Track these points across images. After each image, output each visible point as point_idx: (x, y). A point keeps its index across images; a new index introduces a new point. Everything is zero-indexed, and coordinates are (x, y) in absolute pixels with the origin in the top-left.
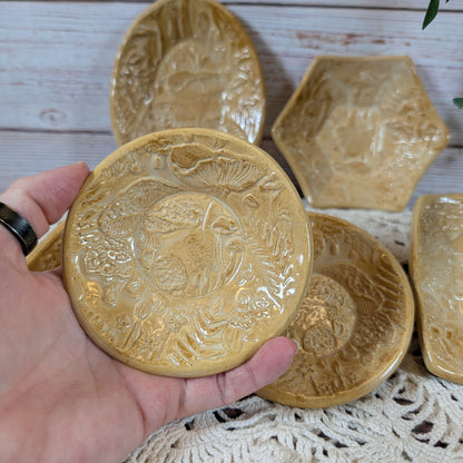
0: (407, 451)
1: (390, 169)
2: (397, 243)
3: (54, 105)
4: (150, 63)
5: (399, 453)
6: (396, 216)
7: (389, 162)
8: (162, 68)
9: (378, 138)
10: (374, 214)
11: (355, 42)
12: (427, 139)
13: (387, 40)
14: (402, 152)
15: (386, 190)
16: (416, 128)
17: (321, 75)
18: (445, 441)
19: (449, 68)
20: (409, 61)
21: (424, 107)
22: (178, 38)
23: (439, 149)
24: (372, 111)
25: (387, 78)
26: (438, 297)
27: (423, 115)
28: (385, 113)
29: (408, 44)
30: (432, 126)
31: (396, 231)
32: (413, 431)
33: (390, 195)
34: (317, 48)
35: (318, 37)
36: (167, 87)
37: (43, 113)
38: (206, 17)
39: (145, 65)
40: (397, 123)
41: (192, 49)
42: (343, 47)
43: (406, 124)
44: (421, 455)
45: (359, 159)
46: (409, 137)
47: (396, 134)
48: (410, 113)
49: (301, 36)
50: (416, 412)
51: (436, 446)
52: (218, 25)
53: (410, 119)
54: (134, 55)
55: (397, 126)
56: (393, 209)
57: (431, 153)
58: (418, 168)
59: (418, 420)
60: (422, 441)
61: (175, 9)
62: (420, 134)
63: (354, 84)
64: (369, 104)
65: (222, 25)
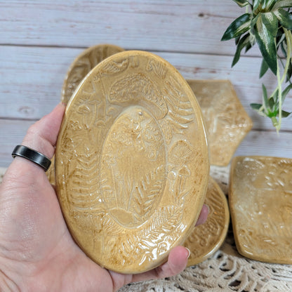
1: (220, 142)
2: (223, 183)
3: (28, 105)
6: (223, 169)
7: (220, 139)
9: (213, 125)
11: (200, 72)
12: (240, 126)
13: (217, 71)
14: (227, 133)
15: (218, 154)
16: (234, 119)
18: (247, 290)
20: (229, 83)
21: (238, 108)
23: (247, 132)
24: (210, 110)
25: (218, 92)
26: (245, 213)
27: (238, 113)
28: (218, 111)
29: (229, 74)
30: (243, 119)
31: (223, 177)
32: (230, 285)
33: (220, 157)
37: (21, 109)
42: (193, 75)
43: (228, 117)
46: (230, 124)
47: (224, 123)
48: (231, 112)
50: (232, 275)
53: (230, 114)
55: (224, 118)
56: (221, 164)
57: (243, 134)
58: (236, 141)
59: (233, 279)
60: (234, 290)
61: (99, 52)
62: (237, 123)
63: (200, 95)
64: (208, 106)
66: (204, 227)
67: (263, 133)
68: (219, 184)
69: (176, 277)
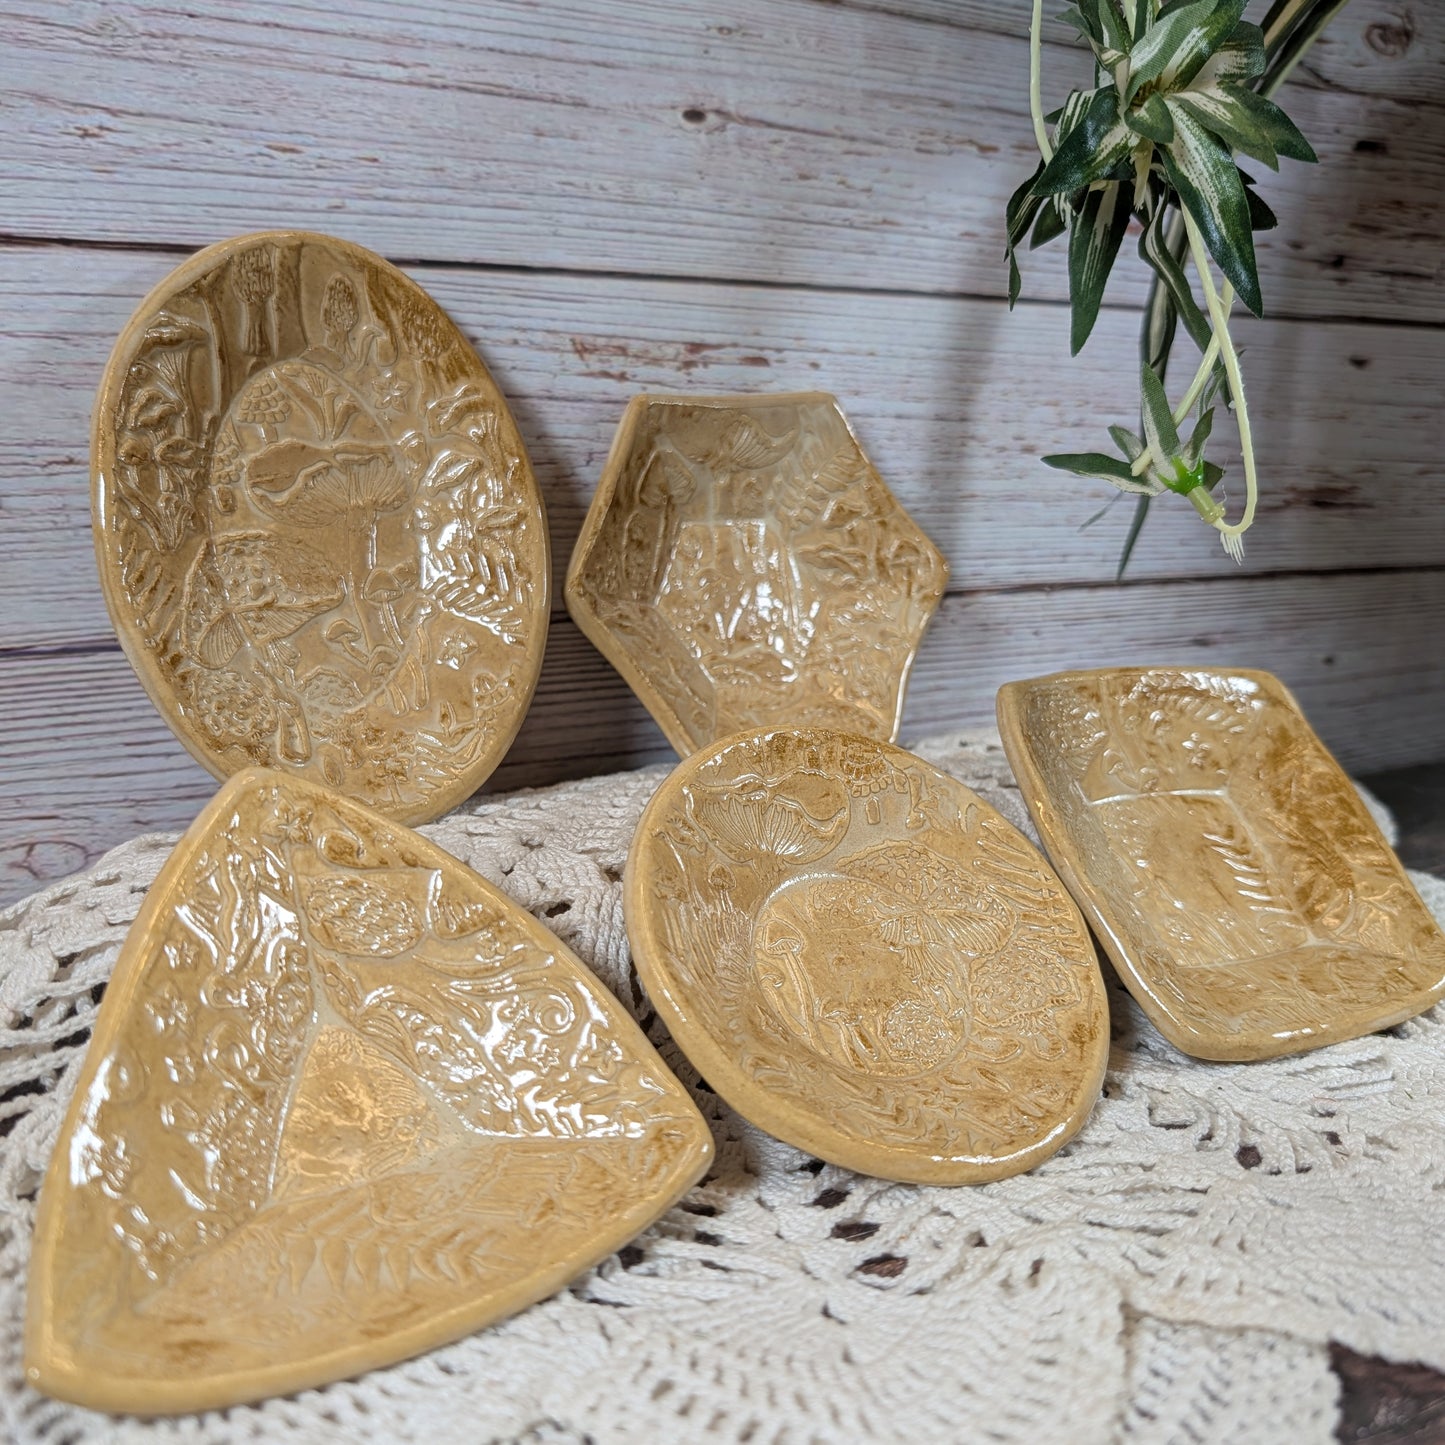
4: (194, 420)
11: (707, 362)
17: (651, 445)
19: (899, 417)
22: (264, 355)
29: (815, 366)
34: (622, 377)
35: (623, 351)
36: (246, 493)
38: (351, 297)
39: (181, 430)
40: (828, 547)
42: (681, 375)
48: (854, 524)
49: (582, 350)
52: (382, 315)
54: (152, 400)
55: (829, 555)
61: (262, 272)
65: (395, 317)
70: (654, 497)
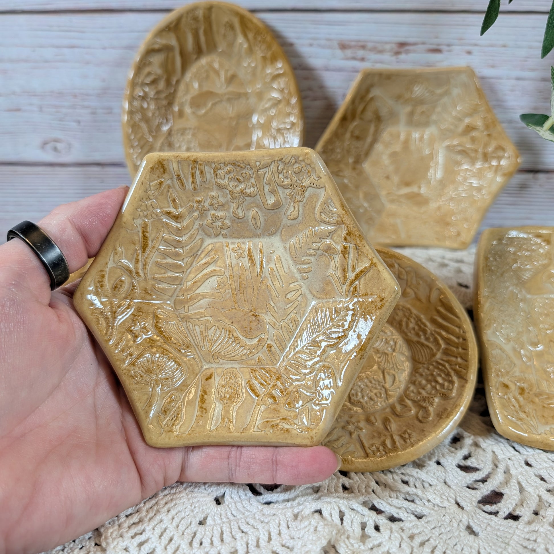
0: (472, 524)
1: (451, 199)
2: (461, 285)
3: (58, 134)
4: (168, 82)
5: (463, 527)
6: (459, 255)
7: (450, 192)
8: (182, 87)
9: (437, 163)
10: (433, 253)
11: (407, 52)
12: (494, 163)
13: (444, 48)
14: (465, 179)
15: (448, 224)
16: (480, 150)
17: (368, 91)
18: (517, 513)
19: (518, 79)
20: (470, 72)
21: (490, 125)
22: (199, 52)
23: (509, 175)
24: (429, 132)
25: (447, 93)
26: (508, 348)
27: (489, 135)
28: (445, 134)
29: (469, 53)
30: (500, 148)
31: (459, 271)
32: (480, 502)
33: (453, 231)
34: (363, 59)
35: (363, 47)
36: (188, 110)
37: (45, 144)
38: (232, 27)
39: (162, 85)
40: (459, 145)
41: (216, 66)
42: (394, 58)
43: (469, 146)
44: (489, 529)
45: (414, 189)
46: (473, 161)
47: (459, 158)
48: (474, 134)
49: (343, 46)
50: (484, 481)
51: (506, 518)
52: (245, 36)
53: (473, 140)
54: (149, 74)
55: (460, 148)
56: (455, 245)
57: (499, 179)
58: (485, 197)
59: (486, 490)
60: (490, 513)
61: (196, 19)
62: (486, 157)
63: (407, 101)
64: (426, 124)
65: (251, 36)
66: (424, 382)
67: (541, 176)
68: (451, 287)
69: (367, 486)
70: (369, 115)
